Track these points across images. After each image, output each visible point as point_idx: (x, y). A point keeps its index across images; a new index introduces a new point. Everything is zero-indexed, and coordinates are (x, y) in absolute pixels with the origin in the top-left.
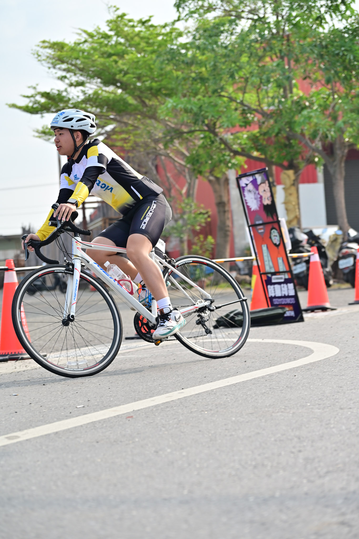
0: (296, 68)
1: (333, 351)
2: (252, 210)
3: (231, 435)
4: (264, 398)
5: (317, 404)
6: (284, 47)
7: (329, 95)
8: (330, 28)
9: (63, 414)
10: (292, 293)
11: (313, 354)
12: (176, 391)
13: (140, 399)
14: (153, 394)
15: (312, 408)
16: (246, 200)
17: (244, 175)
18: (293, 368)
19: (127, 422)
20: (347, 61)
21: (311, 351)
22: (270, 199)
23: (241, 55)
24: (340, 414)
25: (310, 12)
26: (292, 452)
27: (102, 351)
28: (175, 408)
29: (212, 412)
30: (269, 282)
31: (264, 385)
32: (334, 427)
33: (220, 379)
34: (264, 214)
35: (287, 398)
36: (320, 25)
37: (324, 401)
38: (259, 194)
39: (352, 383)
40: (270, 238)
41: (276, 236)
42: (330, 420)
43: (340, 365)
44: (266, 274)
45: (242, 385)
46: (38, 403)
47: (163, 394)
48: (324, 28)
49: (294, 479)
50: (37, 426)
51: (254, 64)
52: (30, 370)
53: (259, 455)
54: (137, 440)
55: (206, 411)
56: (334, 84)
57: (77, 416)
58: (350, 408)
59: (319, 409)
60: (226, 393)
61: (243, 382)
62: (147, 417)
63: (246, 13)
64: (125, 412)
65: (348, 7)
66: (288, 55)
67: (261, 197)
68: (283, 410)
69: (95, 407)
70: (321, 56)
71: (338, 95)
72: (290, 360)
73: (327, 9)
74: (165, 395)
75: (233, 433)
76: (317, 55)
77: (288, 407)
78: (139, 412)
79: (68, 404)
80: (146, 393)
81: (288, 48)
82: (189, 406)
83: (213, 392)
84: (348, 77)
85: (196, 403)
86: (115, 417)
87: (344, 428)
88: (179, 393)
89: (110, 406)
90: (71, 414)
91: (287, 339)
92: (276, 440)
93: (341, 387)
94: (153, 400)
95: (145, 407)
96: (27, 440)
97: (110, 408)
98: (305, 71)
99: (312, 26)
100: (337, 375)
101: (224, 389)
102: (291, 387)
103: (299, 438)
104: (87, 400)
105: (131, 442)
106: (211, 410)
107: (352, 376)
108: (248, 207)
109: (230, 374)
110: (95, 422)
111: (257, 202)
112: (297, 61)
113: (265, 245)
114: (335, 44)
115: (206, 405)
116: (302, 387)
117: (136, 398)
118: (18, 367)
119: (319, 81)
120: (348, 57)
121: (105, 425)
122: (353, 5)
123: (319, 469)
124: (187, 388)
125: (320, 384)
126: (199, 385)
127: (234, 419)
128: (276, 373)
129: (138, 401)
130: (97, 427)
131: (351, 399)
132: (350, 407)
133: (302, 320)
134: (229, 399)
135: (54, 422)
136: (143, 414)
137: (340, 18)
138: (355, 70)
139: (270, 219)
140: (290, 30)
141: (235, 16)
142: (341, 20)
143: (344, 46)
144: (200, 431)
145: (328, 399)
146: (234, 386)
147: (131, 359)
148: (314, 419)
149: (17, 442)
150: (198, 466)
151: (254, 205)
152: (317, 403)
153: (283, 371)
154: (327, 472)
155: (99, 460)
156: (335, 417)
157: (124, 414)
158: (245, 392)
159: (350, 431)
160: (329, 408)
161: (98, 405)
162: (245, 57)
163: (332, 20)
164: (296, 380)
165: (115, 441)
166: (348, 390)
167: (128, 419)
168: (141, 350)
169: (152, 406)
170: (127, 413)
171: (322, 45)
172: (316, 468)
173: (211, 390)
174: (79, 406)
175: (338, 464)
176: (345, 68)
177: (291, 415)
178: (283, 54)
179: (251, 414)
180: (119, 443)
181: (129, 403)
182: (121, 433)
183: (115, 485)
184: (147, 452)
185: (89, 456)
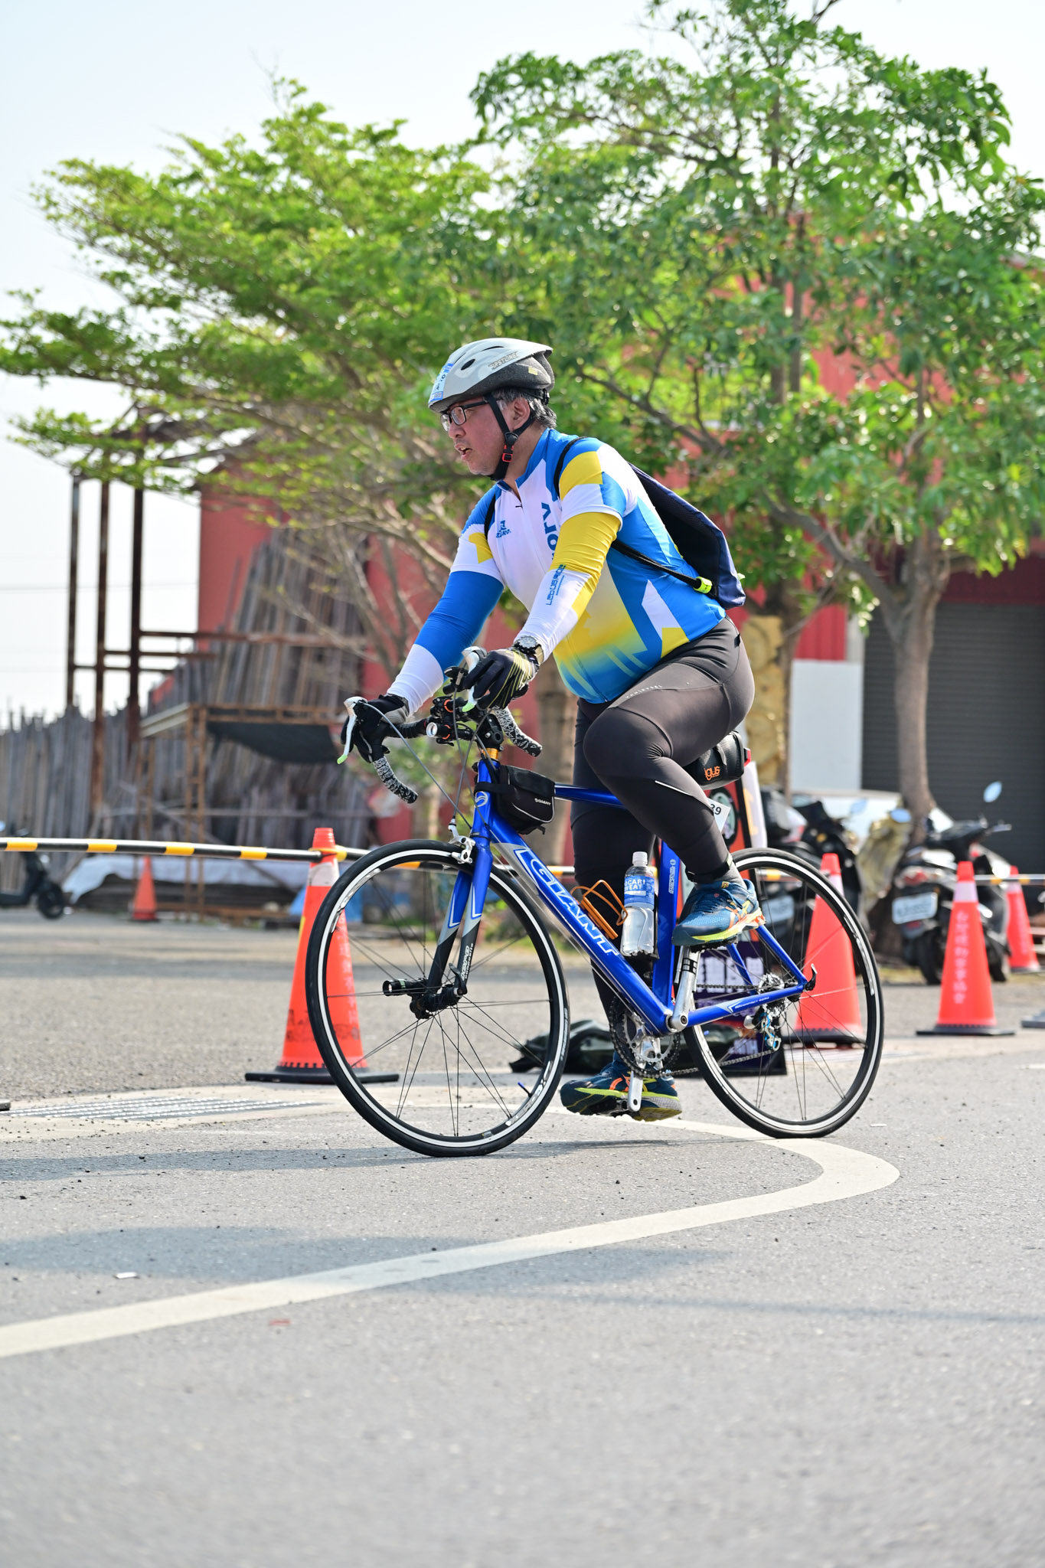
0: (817, 317)
1: (879, 1173)
3: (592, 1406)
5: (847, 1333)
6: (787, 254)
7: (908, 406)
8: (930, 209)
9: (75, 1292)
11: (820, 1178)
12: (414, 1253)
13: (306, 1270)
14: (345, 1256)
15: (831, 1345)
18: (765, 1215)
19: (273, 1335)
20: (971, 311)
21: (816, 1169)
23: (657, 264)
24: (916, 1371)
25: (876, 157)
26: (783, 1476)
27: (176, 1107)
28: (414, 1307)
31: (678, 1259)
32: (900, 1410)
33: (543, 1228)
36: (902, 196)
37: (864, 1325)
39: (946, 1279)
42: (887, 1386)
43: (904, 1219)
47: (376, 1261)
48: (910, 208)
51: (691, 293)
53: (683, 1473)
54: (307, 1394)
55: (511, 1324)
56: (925, 375)
57: (119, 1304)
58: (947, 1355)
59: (852, 1349)
60: (567, 1275)
62: (333, 1327)
63: (683, 141)
64: (265, 1305)
65: (987, 154)
66: (796, 278)
69: (171, 1282)
70: (896, 289)
71: (934, 410)
72: (753, 1192)
73: (925, 152)
74: (381, 1263)
75: (599, 1400)
76: (884, 286)
77: (759, 1334)
78: (308, 1309)
79: (90, 1265)
80: (323, 1253)
81: (798, 257)
82: (457, 1305)
83: (527, 1266)
84: (971, 359)
85: (478, 1295)
86: (233, 1317)
87: (931, 1413)
88: (424, 1261)
89: (217, 1282)
90: (101, 1295)
92: (729, 1434)
93: (913, 1287)
94: (348, 1277)
95: (324, 1294)
97: (216, 1289)
98: (842, 328)
99: (877, 197)
100: (900, 1251)
101: (560, 1260)
102: (762, 1274)
103: (799, 1433)
104: (145, 1257)
105: (290, 1399)
106: (525, 1322)
107: (943, 1256)
109: (574, 1217)
110: (174, 1327)
112: (822, 296)
114: (941, 257)
115: (509, 1307)
116: (795, 1277)
117: (295, 1266)
119: (882, 362)
120: (974, 301)
121: (205, 1340)
122: (1002, 150)
123: (867, 1533)
124: (447, 1248)
125: (850, 1274)
126: (481, 1242)
127: (596, 1356)
128: (712, 1227)
129: (299, 1273)
130: (184, 1342)
131: (947, 1327)
132: (944, 1350)
133: (778, 1067)
135: (51, 1315)
136: (321, 1316)
137: (962, 182)
138: (992, 340)
140: (812, 201)
141: (651, 147)
142: (966, 189)
143: (965, 268)
144: (496, 1384)
145: (878, 1319)
146: (590, 1257)
148: (840, 1379)
150: (499, 1490)
152: (844, 1328)
153: (734, 1222)
154: (892, 1545)
155: (198, 1447)
156: (903, 1379)
157: (262, 1311)
159: (951, 1426)
160: (883, 1348)
161: (181, 1276)
162: (670, 270)
163: (936, 187)
164: (777, 1252)
165: (240, 1393)
166: (933, 1298)
167: (276, 1327)
168: (296, 1117)
169: (346, 1295)
170: (272, 1308)
171: (902, 258)
172: (858, 1530)
173: (521, 1261)
174: (123, 1270)
175: (922, 1523)
176: (963, 330)
177: (768, 1359)
178: (781, 273)
179: (649, 1345)
180: (255, 1398)
181: (273, 1278)
182: (257, 1368)
183: (254, 1528)
184: (342, 1435)
185: (165, 1430)
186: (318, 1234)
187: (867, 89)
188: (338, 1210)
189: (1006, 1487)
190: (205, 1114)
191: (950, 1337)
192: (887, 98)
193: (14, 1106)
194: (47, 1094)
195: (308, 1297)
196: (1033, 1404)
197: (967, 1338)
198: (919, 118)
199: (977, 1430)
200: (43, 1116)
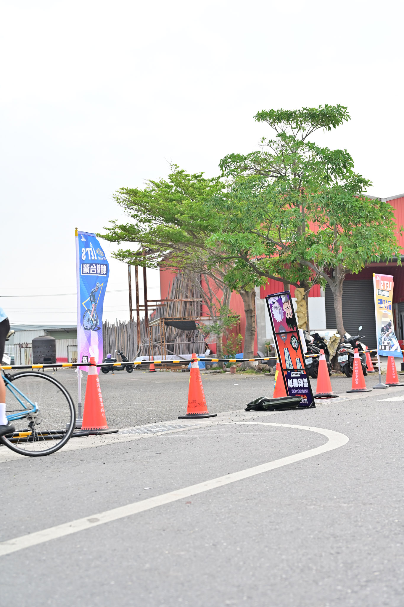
0: (308, 213)
1: (344, 440)
2: (277, 322)
3: (276, 529)
4: (297, 488)
5: (342, 497)
6: (300, 198)
7: (332, 234)
8: (334, 185)
9: (133, 495)
10: (306, 385)
11: (328, 442)
12: (223, 475)
13: (195, 483)
14: (205, 477)
15: (339, 502)
16: (272, 314)
17: (273, 296)
18: (316, 456)
19: (187, 508)
21: (327, 439)
22: (292, 315)
23: (268, 203)
24: (363, 510)
25: (320, 173)
26: (331, 554)
27: (160, 429)
28: (224, 495)
29: (256, 501)
30: (289, 376)
31: (294, 473)
32: (361, 526)
33: (257, 464)
34: (287, 325)
35: (316, 489)
36: (328, 183)
37: (347, 494)
38: (283, 310)
39: (367, 476)
40: (291, 343)
41: (295, 342)
42: (357, 517)
43: (352, 455)
44: (287, 370)
45: (276, 472)
46: (114, 482)
47: (214, 479)
49: (339, 588)
50: (113, 508)
51: (278, 210)
52: (105, 445)
53: (303, 555)
54: (197, 529)
55: (251, 499)
56: (336, 226)
57: (145, 499)
58: (371, 504)
59: (345, 503)
60: (265, 480)
61: (277, 468)
62: (203, 503)
63: (272, 172)
64: (184, 497)
65: (348, 170)
66: (302, 204)
67: (285, 312)
68: (314, 502)
69: (159, 489)
70: (327, 206)
71: (339, 234)
72: (311, 448)
73: (332, 171)
74: (215, 479)
75: (277, 527)
76: (324, 205)
77: (319, 499)
78: (196, 497)
79: (138, 485)
80: (199, 477)
81: (302, 199)
82: (236, 493)
83: (254, 478)
84: (347, 221)
85: (242, 489)
86: (176, 501)
87: (370, 527)
88: (226, 478)
89: (171, 489)
90: (141, 496)
91: (305, 425)
92: (314, 538)
93: (359, 479)
94: (206, 485)
95: (200, 492)
96: (105, 524)
97: (171, 491)
98: (315, 216)
99: (321, 183)
100: (353, 466)
101: (262, 475)
102: (317, 477)
103: (335, 538)
104: (152, 481)
105: (192, 532)
106: (255, 499)
107: (365, 467)
108: (274, 319)
109: (265, 459)
110: (160, 506)
111: (281, 317)
112: (309, 208)
113: (287, 349)
115: (250, 493)
116: (326, 477)
117: (192, 482)
118: (96, 442)
119: (325, 223)
120: (347, 206)
122: (352, 169)
123: (359, 577)
124: (232, 473)
125: (341, 475)
126: (241, 470)
127: (275, 510)
128: (302, 461)
130: (163, 511)
131: (370, 494)
132: (370, 502)
133: (314, 406)
134: (268, 487)
135: (127, 504)
136: (199, 499)
137: (342, 177)
138: (352, 216)
139: (291, 330)
140: (305, 185)
141: (264, 174)
142: (343, 179)
143: (344, 199)
144: (248, 522)
145: (350, 492)
146: (270, 473)
147: (184, 439)
148: (343, 515)
149: (98, 526)
150: (252, 565)
151: (279, 318)
152: (342, 496)
153: (307, 459)
154: (367, 581)
156: (361, 514)
157: (183, 499)
158: (280, 481)
159: (377, 531)
160: (353, 502)
161: (162, 487)
162: (271, 204)
163: (336, 179)
164: (320, 469)
165: (178, 530)
166: (364, 483)
167: (188, 504)
168: (191, 430)
169: (206, 491)
170: (186, 497)
172: (356, 576)
173: (252, 476)
174: (146, 487)
175: (375, 572)
176: (345, 215)
177: (322, 508)
178: (298, 203)
179: (289, 505)
180: (182, 532)
181: (186, 486)
182: (182, 520)
183: (182, 584)
184: (207, 545)
185: (157, 546)
186: (198, 470)
187: (317, 157)
188: (203, 461)
189: (396, 555)
190: (168, 430)
191: (371, 497)
192: (322, 159)
193: (120, 430)
194: (128, 426)
195: (196, 493)
196: (398, 521)
197: (376, 497)
198: (330, 163)
199: (385, 532)
200: (127, 433)
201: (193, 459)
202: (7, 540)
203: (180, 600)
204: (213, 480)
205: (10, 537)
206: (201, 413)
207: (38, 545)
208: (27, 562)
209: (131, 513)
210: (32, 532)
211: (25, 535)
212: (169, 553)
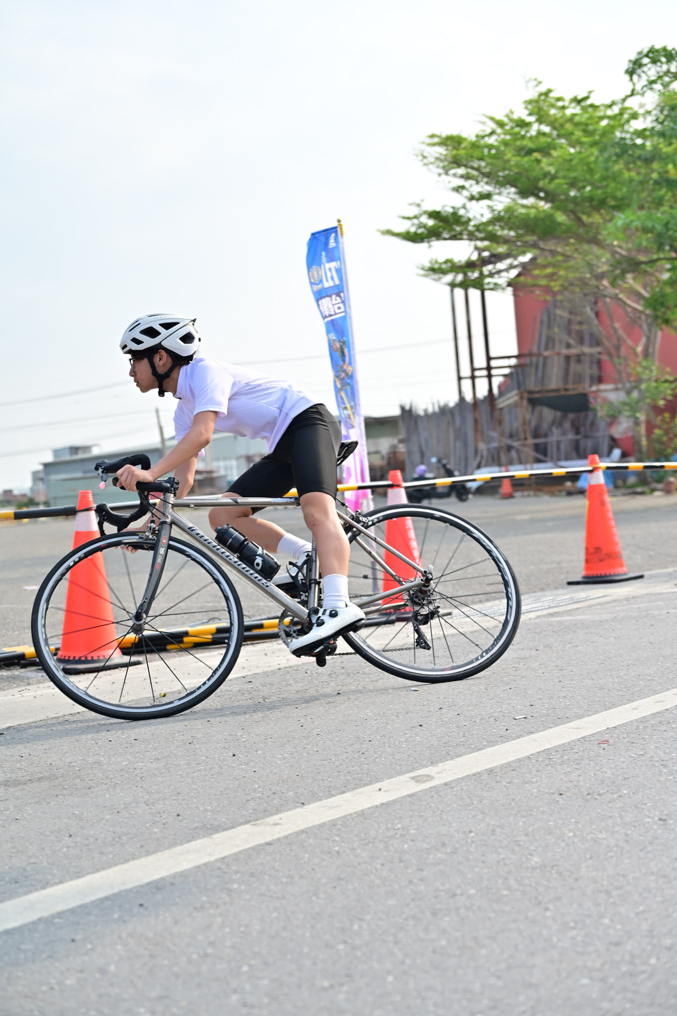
9: (494, 731)
12: (669, 690)
13: (613, 705)
14: (633, 694)
19: (602, 751)
27: (534, 605)
28: (674, 725)
46: (453, 707)
47: (649, 696)
50: (458, 756)
54: (625, 792)
57: (518, 737)
62: (632, 743)
64: (594, 731)
69: (543, 719)
74: (652, 697)
78: (617, 731)
79: (500, 711)
80: (620, 693)
86: (579, 740)
88: (675, 694)
89: (568, 718)
90: (508, 732)
95: (624, 721)
96: (446, 784)
97: (568, 722)
104: (528, 703)
105: (616, 796)
110: (548, 750)
117: (606, 703)
121: (565, 757)
129: (610, 708)
130: (555, 760)
135: (484, 747)
136: (625, 736)
147: (583, 624)
149: (431, 788)
157: (593, 735)
161: (548, 715)
165: (589, 794)
167: (602, 746)
168: (595, 605)
169: (636, 720)
170: (598, 732)
174: (518, 716)
180: (597, 797)
181: (597, 712)
182: (595, 775)
183: (608, 893)
184: (647, 820)
185: (551, 823)
186: (616, 680)
188: (625, 664)
190: (550, 608)
193: (454, 612)
195: (616, 724)
201: (605, 660)
202: (262, 818)
203: (606, 921)
204: (648, 698)
205: (267, 813)
206: (612, 574)
207: (322, 826)
208: (307, 856)
209: (495, 765)
210: (309, 804)
211: (296, 807)
212: (575, 836)
